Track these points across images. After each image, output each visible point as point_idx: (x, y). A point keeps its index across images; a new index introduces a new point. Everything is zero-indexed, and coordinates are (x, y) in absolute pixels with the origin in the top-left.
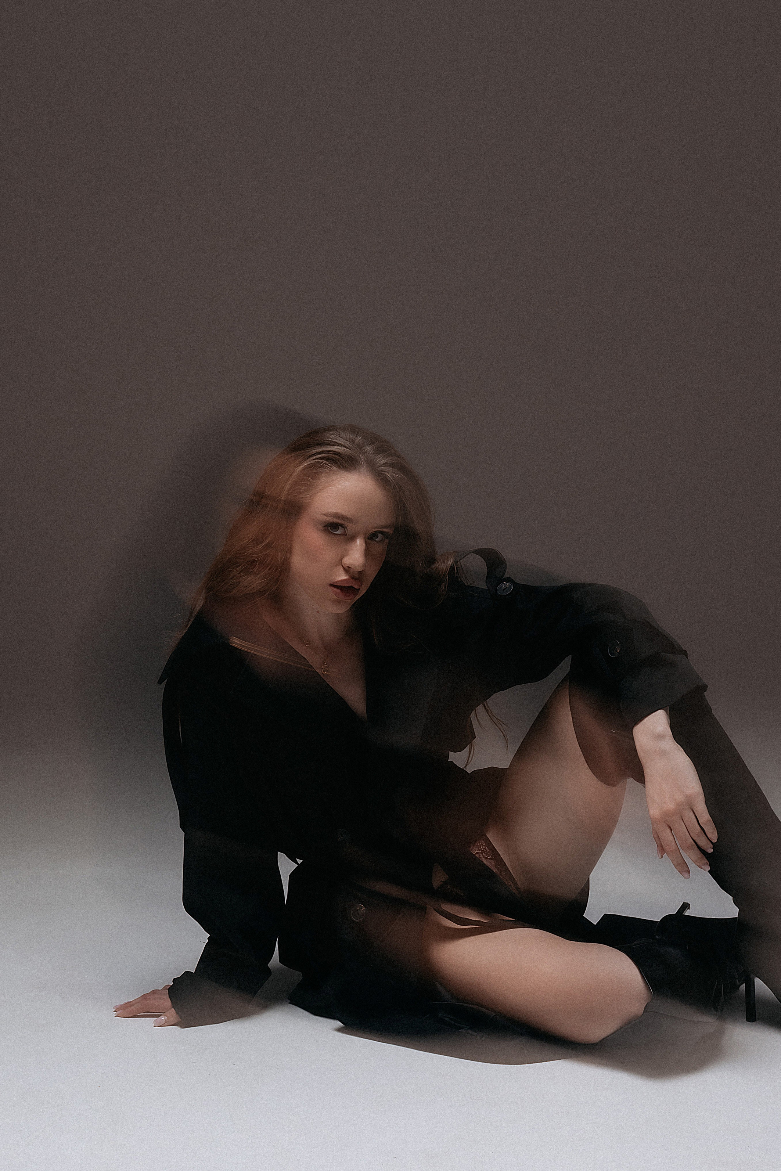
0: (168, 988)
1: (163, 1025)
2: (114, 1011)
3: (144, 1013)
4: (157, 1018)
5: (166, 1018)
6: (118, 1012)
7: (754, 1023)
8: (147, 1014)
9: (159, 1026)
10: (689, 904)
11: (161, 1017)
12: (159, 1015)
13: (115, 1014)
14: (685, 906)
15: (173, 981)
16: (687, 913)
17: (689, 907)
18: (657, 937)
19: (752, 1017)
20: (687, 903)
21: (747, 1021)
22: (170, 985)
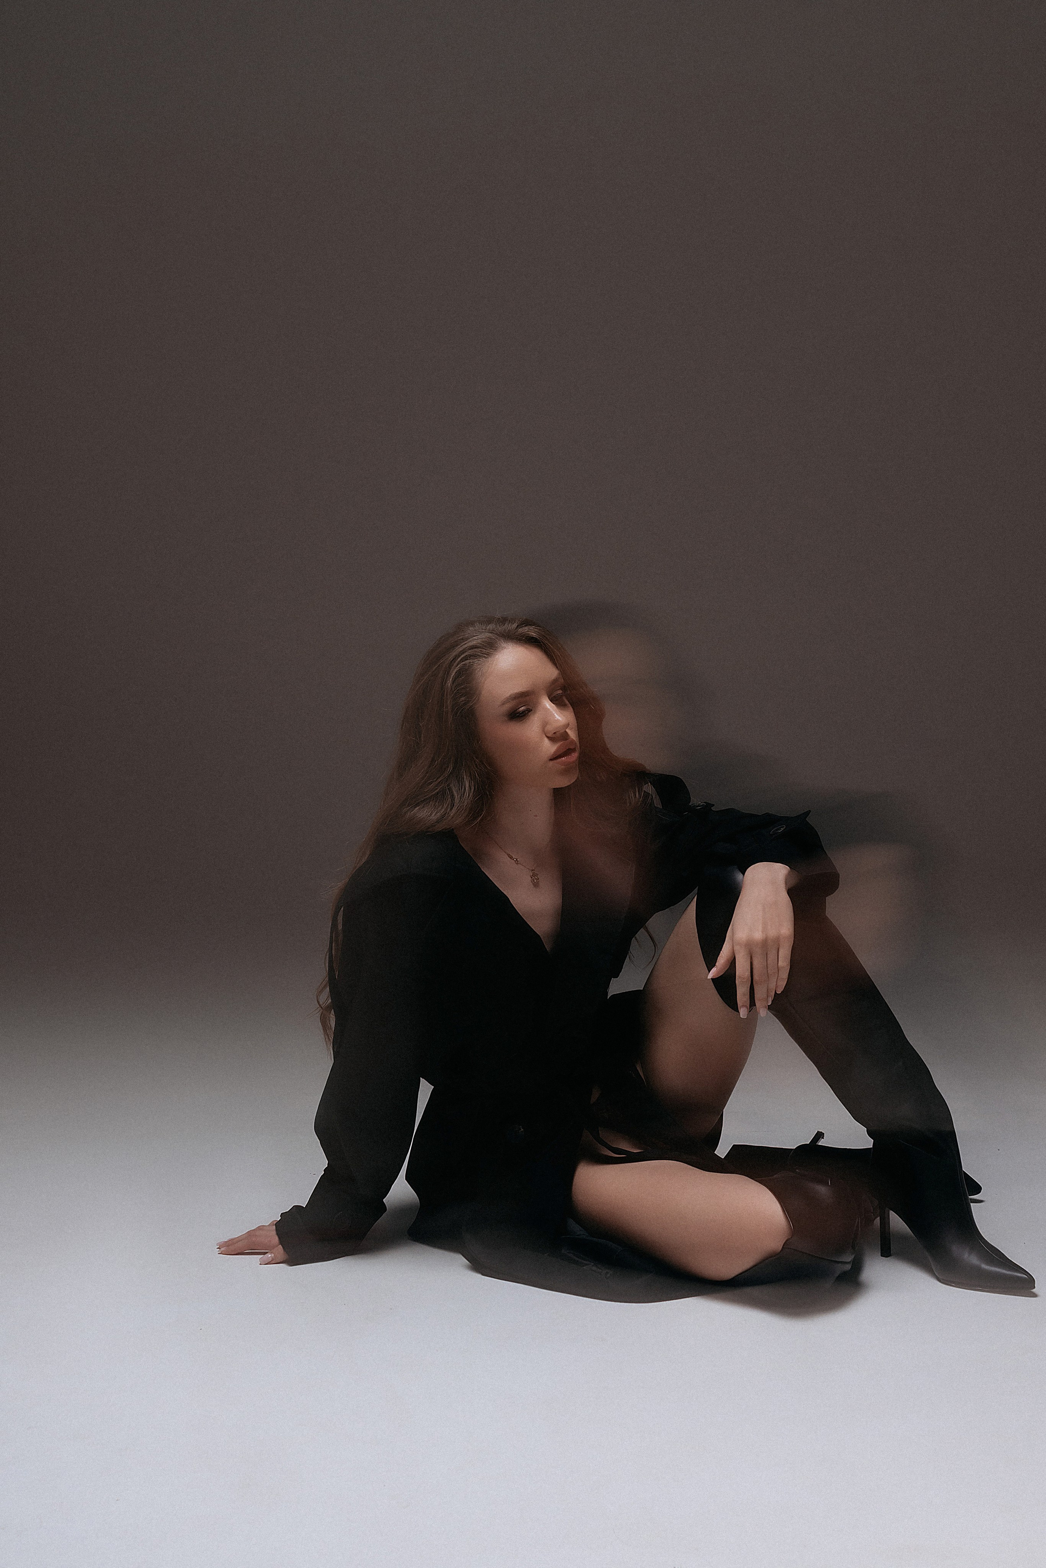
0: (275, 1223)
1: (271, 1263)
2: (218, 1248)
3: (251, 1250)
4: (262, 1256)
5: (273, 1255)
6: (222, 1249)
7: (888, 1258)
8: (253, 1251)
9: (266, 1264)
10: (824, 1133)
11: (267, 1254)
12: (264, 1252)
13: (218, 1251)
14: (820, 1135)
15: (281, 1216)
16: (821, 1143)
17: (823, 1136)
18: (797, 1170)
19: (886, 1252)
20: (821, 1132)
21: (882, 1256)
22: (276, 1221)
